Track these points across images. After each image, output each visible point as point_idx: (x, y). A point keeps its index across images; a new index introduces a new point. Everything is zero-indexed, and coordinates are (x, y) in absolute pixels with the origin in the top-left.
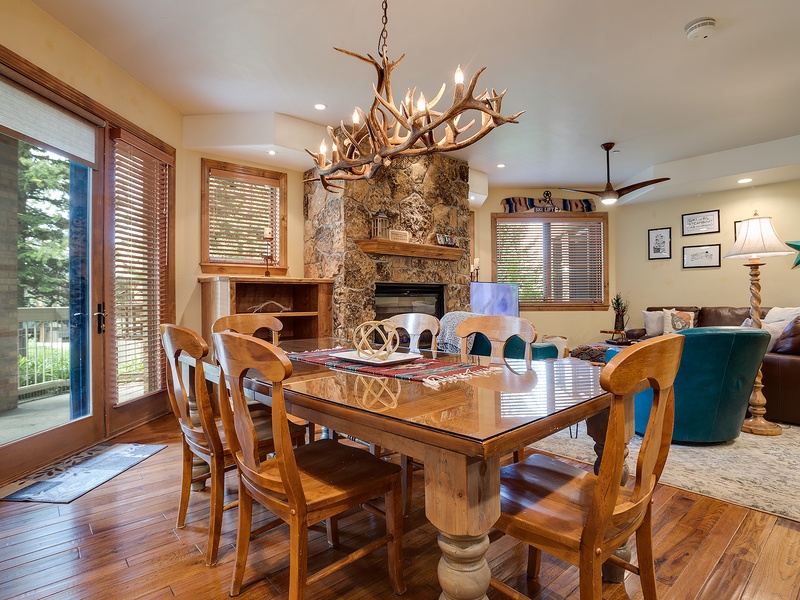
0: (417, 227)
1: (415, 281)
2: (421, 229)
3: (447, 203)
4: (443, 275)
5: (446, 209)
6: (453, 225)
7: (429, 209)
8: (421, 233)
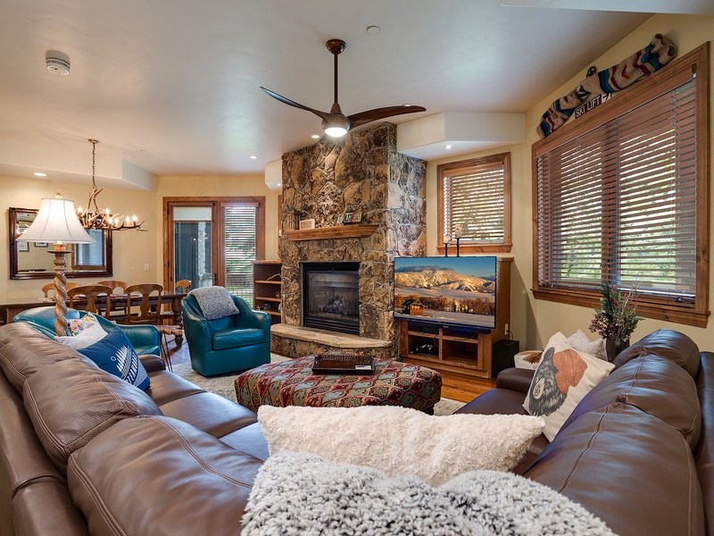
0: (328, 212)
1: (326, 259)
2: (331, 213)
3: (357, 178)
4: (352, 253)
5: (357, 186)
6: (366, 200)
7: (339, 191)
8: (331, 217)
